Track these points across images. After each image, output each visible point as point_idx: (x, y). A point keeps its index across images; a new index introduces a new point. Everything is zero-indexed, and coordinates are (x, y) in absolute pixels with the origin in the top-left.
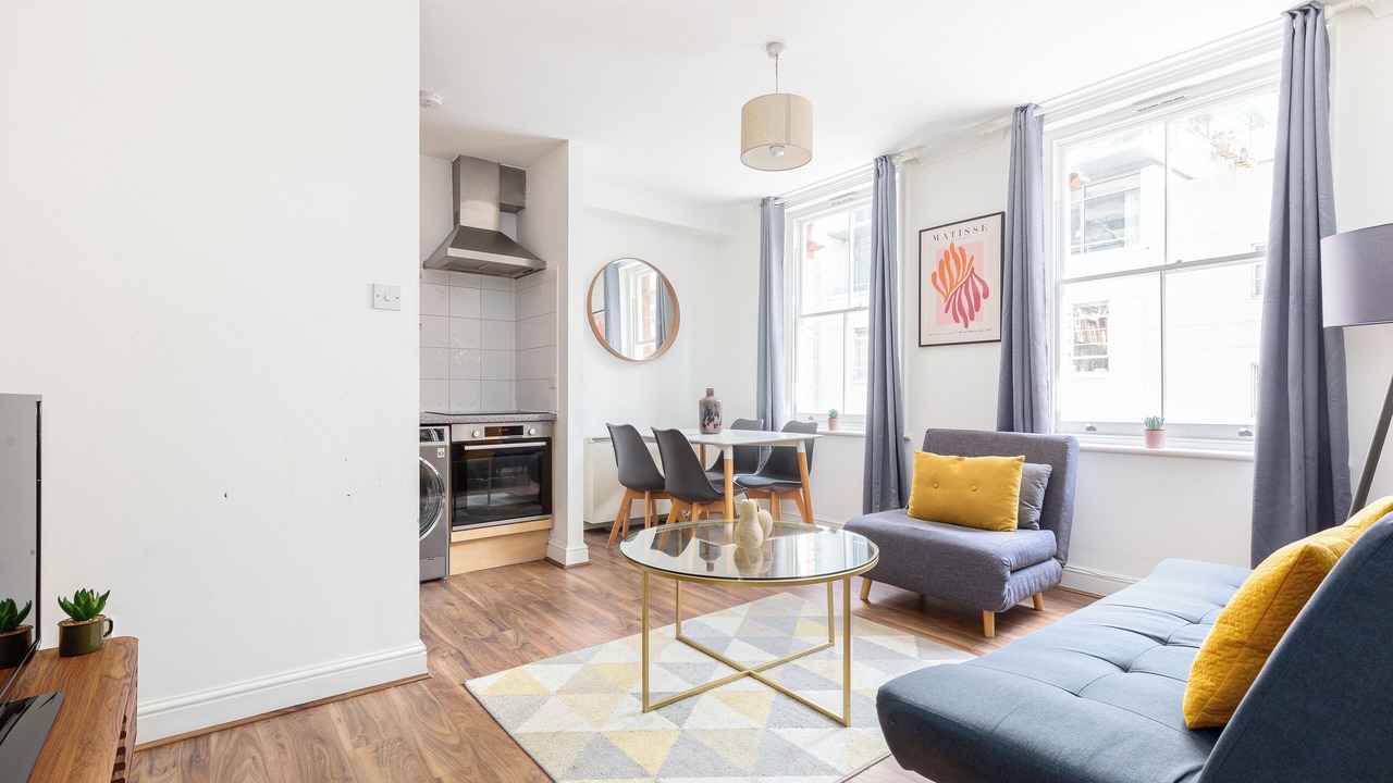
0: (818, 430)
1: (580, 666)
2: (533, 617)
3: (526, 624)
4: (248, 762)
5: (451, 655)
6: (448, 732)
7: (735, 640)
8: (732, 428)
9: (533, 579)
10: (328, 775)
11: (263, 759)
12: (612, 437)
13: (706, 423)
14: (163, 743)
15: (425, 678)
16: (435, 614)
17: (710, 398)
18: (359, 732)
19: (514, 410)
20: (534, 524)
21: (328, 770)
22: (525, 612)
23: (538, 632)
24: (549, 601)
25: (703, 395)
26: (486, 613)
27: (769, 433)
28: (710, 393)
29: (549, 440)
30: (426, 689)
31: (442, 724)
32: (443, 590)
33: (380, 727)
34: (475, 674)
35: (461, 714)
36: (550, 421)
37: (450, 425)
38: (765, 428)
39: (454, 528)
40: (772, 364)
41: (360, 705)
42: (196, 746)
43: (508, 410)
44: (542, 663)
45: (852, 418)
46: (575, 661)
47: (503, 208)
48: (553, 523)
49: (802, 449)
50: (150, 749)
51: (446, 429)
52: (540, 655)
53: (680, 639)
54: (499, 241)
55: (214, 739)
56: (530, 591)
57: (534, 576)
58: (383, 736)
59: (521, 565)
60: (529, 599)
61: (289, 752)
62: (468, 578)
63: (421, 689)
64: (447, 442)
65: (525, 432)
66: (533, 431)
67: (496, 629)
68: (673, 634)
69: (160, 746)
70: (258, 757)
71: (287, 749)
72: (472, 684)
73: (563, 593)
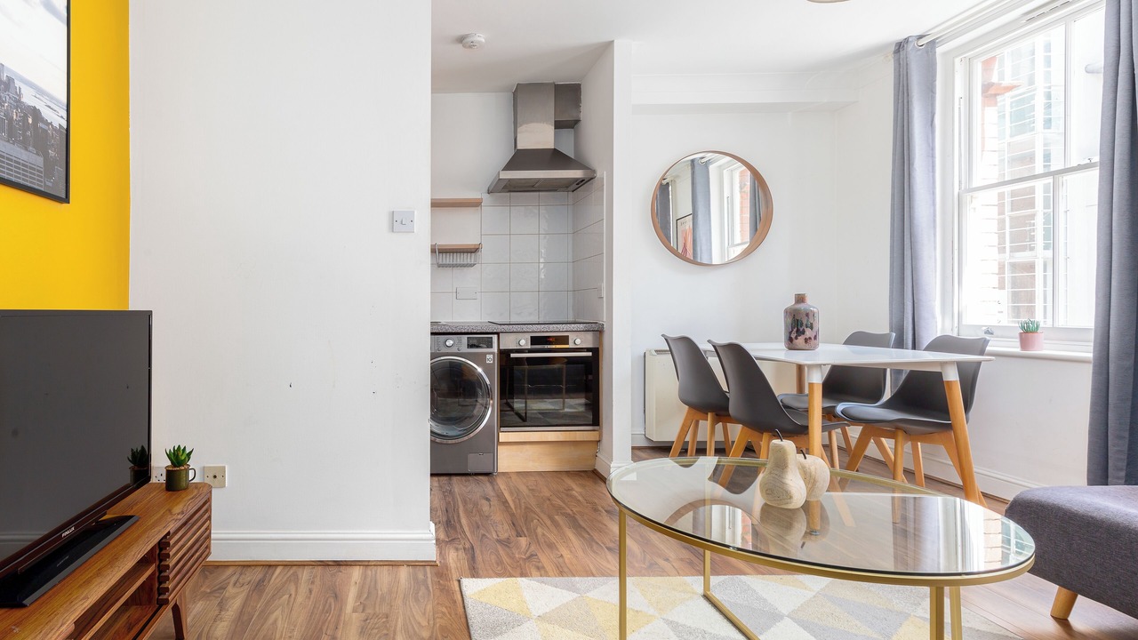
0: (988, 348)
1: (575, 595)
2: (553, 528)
3: (544, 535)
4: (286, 596)
5: (465, 549)
6: (424, 623)
7: (787, 620)
8: (844, 344)
9: (572, 489)
10: (325, 628)
11: (295, 599)
12: (671, 350)
13: (793, 336)
14: (251, 563)
15: (432, 564)
16: (470, 506)
17: (801, 306)
18: (362, 600)
19: (571, 319)
20: (582, 434)
21: (327, 624)
22: (549, 522)
23: (551, 546)
24: (578, 517)
25: (791, 302)
26: (512, 515)
27: (911, 352)
28: (800, 299)
29: (596, 351)
30: (429, 575)
31: (424, 614)
32: (488, 485)
33: (379, 599)
34: (474, 573)
35: (444, 610)
36: (599, 331)
37: (498, 334)
38: (900, 344)
39: (502, 429)
40: (914, 258)
41: (376, 573)
42: (267, 573)
43: (565, 320)
44: (538, 581)
45: (1072, 333)
46: (572, 589)
47: (559, 125)
48: (601, 435)
49: (952, 376)
50: (244, 566)
51: (495, 337)
52: (542, 572)
53: (707, 597)
54: (555, 158)
55: (279, 570)
56: (564, 502)
57: (574, 486)
58: (377, 609)
59: (567, 472)
60: (559, 510)
61: (312, 599)
62: (514, 477)
63: (425, 575)
64: (495, 349)
65: (571, 341)
66: (578, 341)
67: (514, 533)
68: (701, 590)
69: (250, 566)
70: (293, 596)
71: (312, 596)
72: (466, 582)
73: (596, 510)
